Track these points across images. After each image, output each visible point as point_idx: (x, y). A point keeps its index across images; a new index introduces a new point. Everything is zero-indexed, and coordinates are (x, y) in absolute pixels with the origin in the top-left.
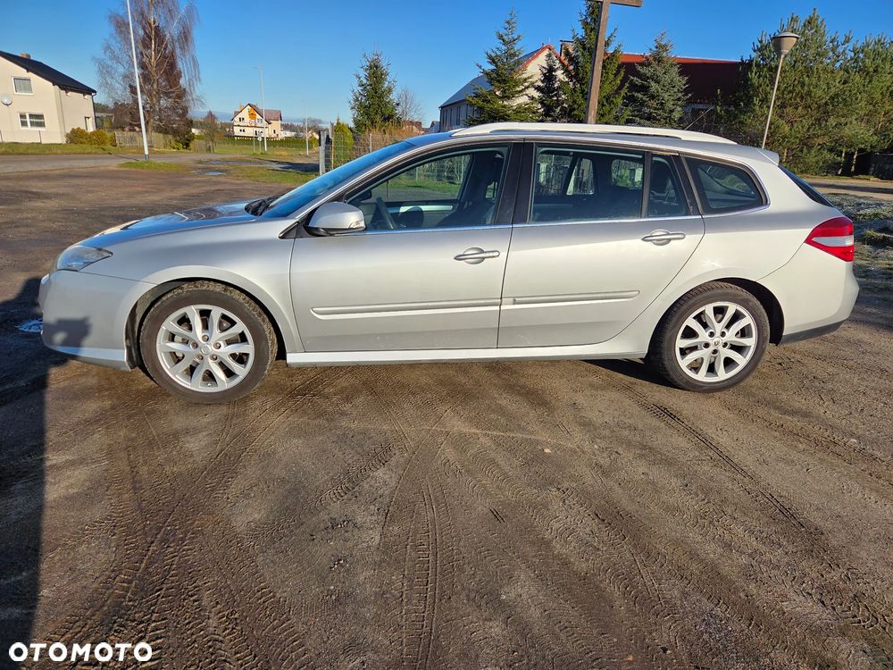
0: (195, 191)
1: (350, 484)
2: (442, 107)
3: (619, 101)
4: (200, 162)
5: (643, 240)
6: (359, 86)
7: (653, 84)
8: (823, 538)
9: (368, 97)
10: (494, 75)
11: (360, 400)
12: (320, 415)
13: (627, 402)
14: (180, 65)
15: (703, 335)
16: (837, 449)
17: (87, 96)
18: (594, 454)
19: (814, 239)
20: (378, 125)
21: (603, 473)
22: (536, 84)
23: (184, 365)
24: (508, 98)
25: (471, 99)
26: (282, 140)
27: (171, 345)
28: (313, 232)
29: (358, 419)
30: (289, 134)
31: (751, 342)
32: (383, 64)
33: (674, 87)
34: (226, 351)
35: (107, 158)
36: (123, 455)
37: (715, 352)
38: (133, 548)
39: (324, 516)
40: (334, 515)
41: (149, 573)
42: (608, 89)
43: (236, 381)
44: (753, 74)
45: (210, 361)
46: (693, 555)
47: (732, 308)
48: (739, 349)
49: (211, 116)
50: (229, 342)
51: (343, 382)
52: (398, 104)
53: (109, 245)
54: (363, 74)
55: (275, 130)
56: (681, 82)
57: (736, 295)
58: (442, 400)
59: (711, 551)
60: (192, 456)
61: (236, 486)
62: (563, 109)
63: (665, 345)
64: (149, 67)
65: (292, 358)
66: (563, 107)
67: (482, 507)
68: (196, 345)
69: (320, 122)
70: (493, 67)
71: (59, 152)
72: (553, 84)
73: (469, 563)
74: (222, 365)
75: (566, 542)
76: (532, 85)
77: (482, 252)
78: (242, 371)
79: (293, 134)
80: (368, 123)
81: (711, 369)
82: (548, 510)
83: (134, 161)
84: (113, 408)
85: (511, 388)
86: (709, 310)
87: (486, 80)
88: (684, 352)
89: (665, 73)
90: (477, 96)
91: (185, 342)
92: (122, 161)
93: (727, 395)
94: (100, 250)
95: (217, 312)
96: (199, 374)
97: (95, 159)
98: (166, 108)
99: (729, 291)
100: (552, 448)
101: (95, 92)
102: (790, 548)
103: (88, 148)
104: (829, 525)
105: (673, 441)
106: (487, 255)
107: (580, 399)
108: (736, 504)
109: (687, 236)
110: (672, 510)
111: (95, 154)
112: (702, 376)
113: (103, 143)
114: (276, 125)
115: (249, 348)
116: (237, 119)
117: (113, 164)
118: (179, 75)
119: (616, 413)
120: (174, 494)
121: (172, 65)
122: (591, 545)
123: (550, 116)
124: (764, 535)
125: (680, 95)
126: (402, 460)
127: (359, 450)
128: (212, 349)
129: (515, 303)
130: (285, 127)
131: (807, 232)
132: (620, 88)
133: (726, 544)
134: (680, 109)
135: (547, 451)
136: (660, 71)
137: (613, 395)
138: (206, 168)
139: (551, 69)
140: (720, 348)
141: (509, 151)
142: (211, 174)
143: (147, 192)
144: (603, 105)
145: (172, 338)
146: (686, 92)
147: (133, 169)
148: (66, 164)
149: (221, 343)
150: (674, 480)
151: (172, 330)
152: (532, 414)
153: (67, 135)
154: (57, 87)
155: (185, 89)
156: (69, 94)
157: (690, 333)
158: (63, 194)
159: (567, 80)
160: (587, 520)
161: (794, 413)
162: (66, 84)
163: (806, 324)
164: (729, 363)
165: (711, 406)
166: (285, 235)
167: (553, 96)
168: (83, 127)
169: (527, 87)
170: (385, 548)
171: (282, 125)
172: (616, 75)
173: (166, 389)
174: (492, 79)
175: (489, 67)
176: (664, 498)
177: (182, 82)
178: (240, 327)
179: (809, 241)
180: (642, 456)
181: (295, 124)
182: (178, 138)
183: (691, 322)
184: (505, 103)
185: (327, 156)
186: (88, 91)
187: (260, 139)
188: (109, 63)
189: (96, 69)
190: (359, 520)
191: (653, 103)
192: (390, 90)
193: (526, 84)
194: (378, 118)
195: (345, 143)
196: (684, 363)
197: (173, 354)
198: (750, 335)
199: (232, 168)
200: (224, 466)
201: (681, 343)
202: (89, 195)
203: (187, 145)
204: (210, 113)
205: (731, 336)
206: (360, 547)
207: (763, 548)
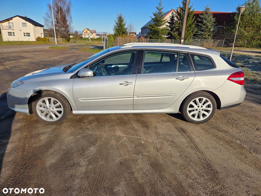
0: (67, 56)
1: (82, 151)
2: (142, 28)
3: (194, 26)
4: (71, 46)
5: (176, 79)
6: (116, 23)
7: (204, 20)
8: (218, 174)
9: (119, 27)
10: (155, 19)
11: (93, 124)
12: (80, 129)
13: (172, 126)
14: (67, 18)
15: (196, 107)
16: (232, 144)
17: (42, 28)
18: (156, 144)
19: (230, 78)
20: (121, 35)
21: (157, 150)
22: (168, 21)
23: (44, 113)
24: (159, 26)
25: (148, 27)
26: (96, 39)
27: (41, 108)
28: (79, 77)
29: (92, 131)
30: (98, 37)
31: (211, 109)
32: (123, 17)
33: (211, 21)
34: (55, 110)
35: (46, 46)
36: (23, 140)
37: (199, 112)
38: (17, 170)
39: (72, 162)
40: (75, 162)
41: (19, 178)
42: (190, 22)
43: (58, 118)
44: (236, 17)
45: (51, 113)
46: (175, 179)
47: (204, 99)
48: (207, 111)
49: (76, 32)
50: (57, 107)
51: (91, 118)
52: (127, 29)
53: (24, 80)
54: (117, 20)
55: (94, 36)
56: (213, 20)
57: (206, 95)
58: (117, 125)
59: (182, 177)
60: (41, 141)
61: (51, 151)
62: (176, 29)
63: (184, 109)
64: (58, 19)
65: (74, 112)
66: (176, 28)
67: (118, 160)
68: (47, 108)
69: (107, 33)
70: (155, 17)
71: (33, 44)
72: (173, 21)
73: (108, 179)
74: (54, 114)
75: (139, 173)
76: (167, 22)
77: (128, 82)
78: (60, 116)
79: (99, 37)
80: (118, 34)
81: (199, 117)
82: (137, 162)
83: (53, 46)
84: (25, 126)
85: (138, 121)
86: (197, 99)
87: (153, 21)
88: (190, 112)
89: (208, 17)
90: (150, 25)
91: (44, 107)
92: (50, 46)
93: (203, 125)
94: (21, 82)
95: (53, 99)
96: (48, 116)
97: (42, 46)
98: (63, 30)
99: (203, 94)
100: (144, 141)
101: (44, 26)
102: (206, 178)
103: (42, 42)
104: (221, 170)
105: (181, 140)
106: (129, 83)
107: (158, 125)
108: (194, 162)
109: (189, 78)
110: (174, 163)
111: (43, 44)
112: (195, 119)
113: (46, 41)
114: (94, 34)
115: (62, 109)
116: (83, 33)
117: (47, 47)
118: (67, 21)
119: (167, 130)
120: (33, 153)
121: (65, 18)
122: (146, 174)
123: (172, 31)
124: (200, 173)
125: (213, 24)
126: (99, 144)
127: (88, 140)
128: (51, 109)
129: (138, 97)
130: (97, 35)
131: (228, 76)
132: (194, 22)
133: (187, 175)
134: (213, 28)
135: (142, 142)
136: (207, 17)
137: (168, 124)
138: (72, 48)
139: (173, 17)
140: (201, 111)
141: (137, 52)
142: (74, 50)
143: (54, 56)
144: (188, 28)
145: (41, 106)
146: (215, 23)
147: (52, 49)
148: (34, 48)
149: (54, 108)
150: (178, 153)
151: (40, 104)
152: (142, 129)
153: (36, 39)
154: (33, 25)
155: (68, 25)
156: (37, 27)
157: (191, 106)
158: (31, 57)
159: (177, 20)
160: (148, 166)
161: (222, 131)
162: (36, 24)
163: (229, 104)
164: (204, 115)
165: (197, 128)
166: (71, 77)
167: (173, 25)
168: (40, 37)
169: (165, 23)
170: (86, 173)
171: (96, 34)
172: (192, 18)
173: (39, 120)
174: (155, 21)
175: (154, 17)
176: (173, 159)
177: (68, 23)
178: (59, 103)
179: (228, 79)
180: (171, 145)
181: (100, 34)
182: (66, 39)
183: (192, 103)
184: (158, 28)
185: (106, 44)
186: (42, 26)
187: (89, 39)
188: (47, 18)
189: (44, 20)
190: (81, 163)
191: (204, 26)
192: (125, 24)
193: (165, 22)
194: (121, 33)
195: (111, 41)
196: (190, 115)
197: (41, 111)
198: (210, 107)
199: (79, 48)
200: (49, 145)
201: (189, 109)
202: (38, 57)
203: (69, 41)
204: (76, 31)
205: (204, 107)
206: (79, 172)
207: (198, 177)
